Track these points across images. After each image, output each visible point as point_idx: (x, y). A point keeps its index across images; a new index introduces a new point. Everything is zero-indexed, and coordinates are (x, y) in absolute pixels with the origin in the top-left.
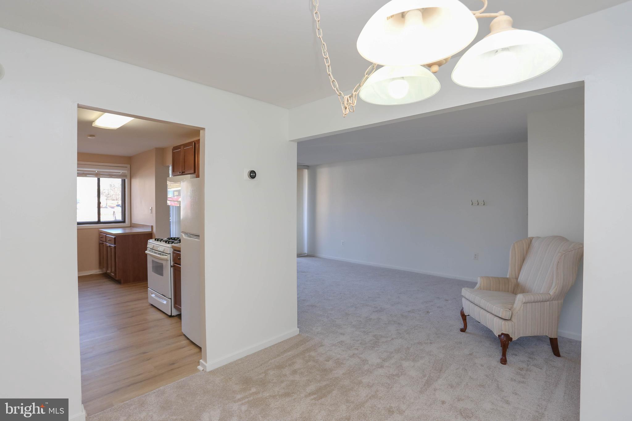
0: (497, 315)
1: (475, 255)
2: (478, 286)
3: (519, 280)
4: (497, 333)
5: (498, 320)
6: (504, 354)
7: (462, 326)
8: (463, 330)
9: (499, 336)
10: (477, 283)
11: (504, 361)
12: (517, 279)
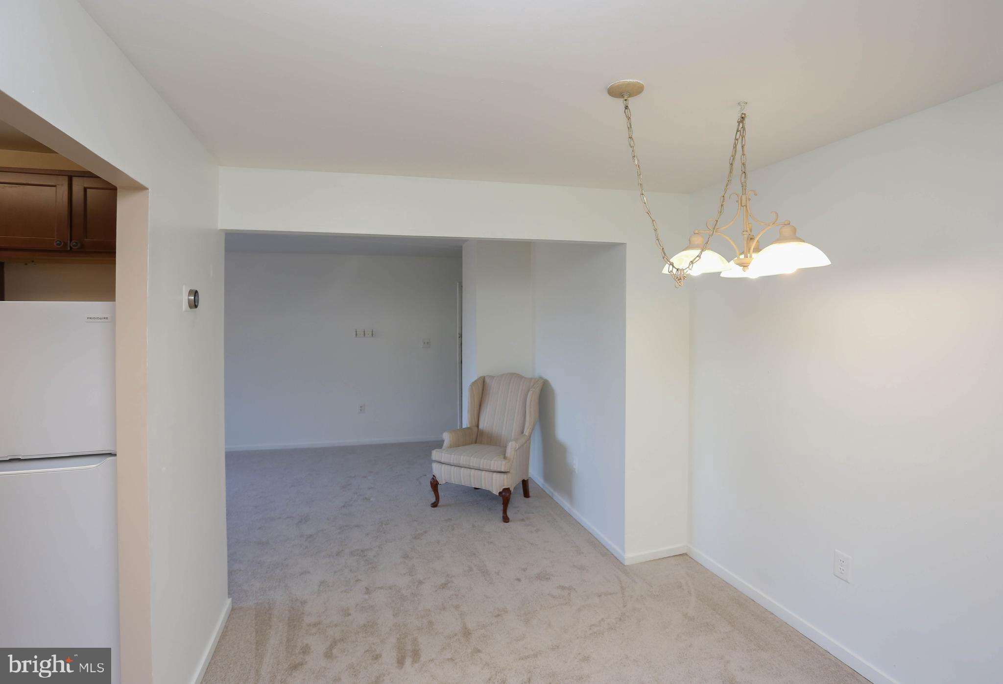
0: (499, 470)
1: (361, 407)
2: (446, 444)
3: (481, 427)
4: (496, 492)
5: (499, 475)
6: (505, 511)
7: (433, 500)
8: (435, 505)
9: (500, 493)
10: (443, 441)
11: (506, 519)
12: (478, 426)
